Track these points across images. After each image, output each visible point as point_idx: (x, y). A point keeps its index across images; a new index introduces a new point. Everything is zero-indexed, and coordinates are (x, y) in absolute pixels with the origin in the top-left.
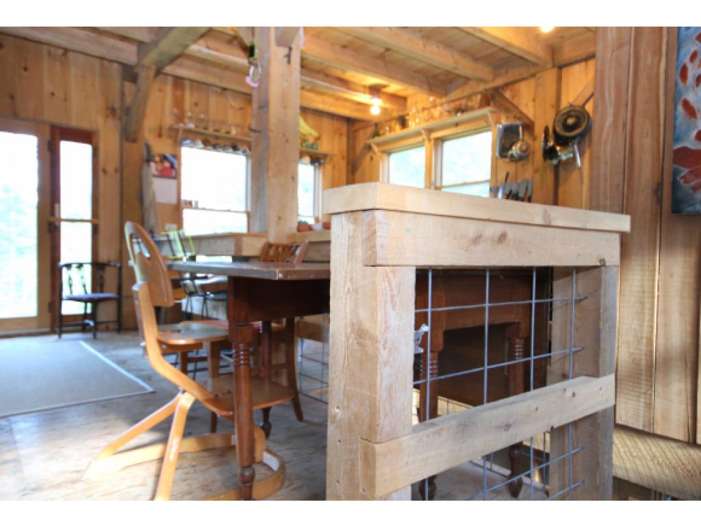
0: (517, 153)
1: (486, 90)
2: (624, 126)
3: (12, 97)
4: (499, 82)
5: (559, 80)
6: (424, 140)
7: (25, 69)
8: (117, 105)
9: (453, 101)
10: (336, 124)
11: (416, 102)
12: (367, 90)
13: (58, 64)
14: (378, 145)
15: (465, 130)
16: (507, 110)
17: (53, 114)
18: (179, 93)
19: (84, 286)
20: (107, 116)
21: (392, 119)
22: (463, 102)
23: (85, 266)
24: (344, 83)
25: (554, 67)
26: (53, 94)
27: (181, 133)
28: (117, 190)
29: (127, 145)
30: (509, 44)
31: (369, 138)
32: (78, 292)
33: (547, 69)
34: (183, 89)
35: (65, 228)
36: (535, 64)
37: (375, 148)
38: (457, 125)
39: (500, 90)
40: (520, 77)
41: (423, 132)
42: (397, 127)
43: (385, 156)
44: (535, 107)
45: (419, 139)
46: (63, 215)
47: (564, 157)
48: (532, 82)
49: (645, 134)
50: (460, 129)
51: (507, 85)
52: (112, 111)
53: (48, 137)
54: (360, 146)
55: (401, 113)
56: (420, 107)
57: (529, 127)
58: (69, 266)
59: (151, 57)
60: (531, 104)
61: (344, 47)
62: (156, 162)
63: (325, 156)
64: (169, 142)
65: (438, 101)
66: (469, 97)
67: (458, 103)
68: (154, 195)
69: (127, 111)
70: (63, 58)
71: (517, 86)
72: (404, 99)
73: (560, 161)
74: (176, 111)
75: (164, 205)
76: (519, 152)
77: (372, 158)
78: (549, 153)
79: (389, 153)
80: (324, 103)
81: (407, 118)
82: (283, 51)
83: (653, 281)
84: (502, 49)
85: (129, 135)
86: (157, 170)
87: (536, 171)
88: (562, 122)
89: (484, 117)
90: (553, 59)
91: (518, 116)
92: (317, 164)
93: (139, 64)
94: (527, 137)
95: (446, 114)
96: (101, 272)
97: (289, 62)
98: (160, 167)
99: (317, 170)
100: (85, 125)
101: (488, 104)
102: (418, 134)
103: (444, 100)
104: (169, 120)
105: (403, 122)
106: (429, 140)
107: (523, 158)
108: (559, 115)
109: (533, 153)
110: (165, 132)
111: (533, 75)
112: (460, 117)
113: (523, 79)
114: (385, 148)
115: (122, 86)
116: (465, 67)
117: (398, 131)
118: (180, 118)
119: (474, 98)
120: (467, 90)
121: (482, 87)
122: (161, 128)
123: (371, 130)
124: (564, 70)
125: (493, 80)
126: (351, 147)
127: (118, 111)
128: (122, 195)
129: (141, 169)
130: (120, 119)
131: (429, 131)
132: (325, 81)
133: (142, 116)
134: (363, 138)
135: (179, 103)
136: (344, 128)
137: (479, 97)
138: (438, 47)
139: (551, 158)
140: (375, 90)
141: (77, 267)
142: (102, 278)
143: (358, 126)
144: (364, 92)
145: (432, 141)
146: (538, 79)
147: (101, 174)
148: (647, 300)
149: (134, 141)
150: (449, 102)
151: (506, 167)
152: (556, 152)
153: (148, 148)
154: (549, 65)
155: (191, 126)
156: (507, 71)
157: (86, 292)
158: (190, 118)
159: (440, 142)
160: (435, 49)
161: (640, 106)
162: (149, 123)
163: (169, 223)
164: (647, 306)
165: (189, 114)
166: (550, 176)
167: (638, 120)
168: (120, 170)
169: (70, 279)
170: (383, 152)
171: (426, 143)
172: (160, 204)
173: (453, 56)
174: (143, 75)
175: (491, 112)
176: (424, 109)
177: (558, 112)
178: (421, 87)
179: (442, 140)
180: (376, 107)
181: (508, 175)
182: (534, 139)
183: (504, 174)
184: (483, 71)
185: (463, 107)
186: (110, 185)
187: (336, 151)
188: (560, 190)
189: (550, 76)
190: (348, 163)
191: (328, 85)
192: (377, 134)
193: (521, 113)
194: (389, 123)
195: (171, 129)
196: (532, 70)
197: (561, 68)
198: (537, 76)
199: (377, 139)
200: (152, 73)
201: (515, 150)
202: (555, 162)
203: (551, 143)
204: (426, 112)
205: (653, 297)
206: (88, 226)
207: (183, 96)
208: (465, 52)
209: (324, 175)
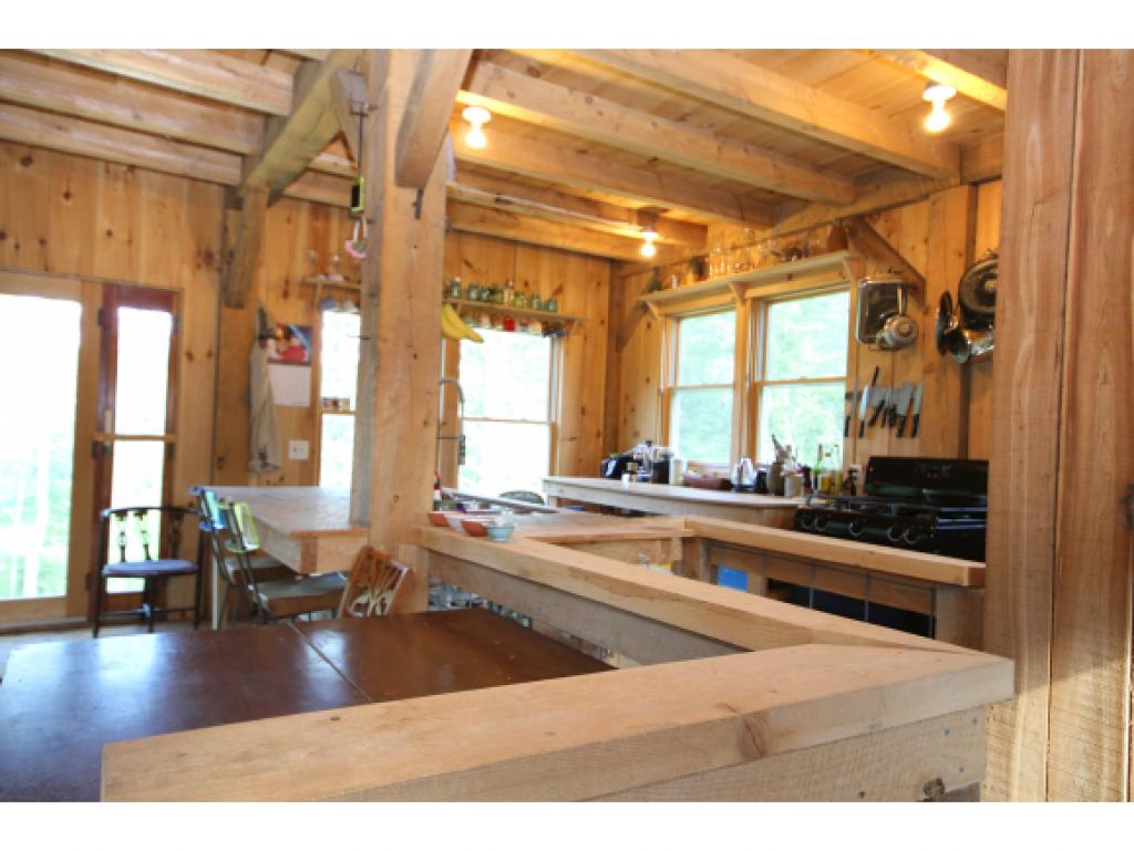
0: (892, 337)
1: (841, 220)
2: (1059, 357)
3: (43, 242)
4: (864, 206)
5: (973, 206)
6: (734, 299)
7: (67, 195)
8: (215, 247)
9: (783, 236)
10: (591, 266)
11: (722, 235)
12: (635, 217)
13: (120, 185)
14: (659, 303)
15: (805, 287)
16: (878, 257)
17: (107, 265)
18: (320, 224)
19: (146, 546)
20: (198, 266)
21: (681, 263)
22: (802, 237)
23: (150, 512)
24: (593, 206)
25: (962, 183)
26: (109, 234)
27: (319, 290)
28: (208, 386)
29: (228, 312)
30: (872, 148)
31: (643, 293)
32: (135, 556)
33: (950, 187)
34: (327, 218)
35: (121, 451)
36: (926, 178)
37: (654, 310)
38: (790, 277)
39: (867, 220)
40: (900, 199)
41: (732, 287)
42: (690, 276)
43: (671, 323)
44: (928, 254)
45: (727, 298)
46: (119, 430)
47: (979, 350)
48: (924, 207)
49: (1100, 380)
50: (796, 285)
51: (878, 212)
52: (209, 256)
53: (98, 303)
54: (630, 305)
55: (696, 253)
56: (728, 243)
57: (916, 288)
58: (122, 513)
59: (259, 175)
60: (921, 247)
61: (583, 152)
62: (276, 338)
63: (570, 322)
64: (301, 304)
65: (759, 234)
66: (812, 230)
67: (793, 239)
68: (270, 391)
69: (229, 256)
70: (129, 175)
71: (895, 213)
72: (704, 228)
73: (970, 357)
74: (313, 254)
75: (288, 409)
76: (894, 334)
77: (649, 325)
78: (950, 342)
79: (678, 319)
80: (565, 236)
81: (707, 260)
82: (410, 195)
83: (1120, 693)
84: (859, 155)
85: (232, 297)
86: (278, 351)
87: (928, 370)
88: (974, 287)
89: (837, 267)
90: (961, 168)
91: (898, 267)
92: (555, 335)
93: (243, 184)
94: (912, 307)
95: (772, 257)
96: (176, 523)
97: (418, 215)
98: (283, 346)
99: (556, 346)
100: (160, 281)
101: (845, 246)
102: (723, 289)
103: (769, 233)
104: (301, 269)
105: (700, 268)
106: (744, 301)
107: (905, 343)
108: (969, 274)
109: (924, 336)
110: (294, 289)
111: (926, 197)
112: (796, 265)
113: (907, 203)
114: (672, 309)
115: (225, 216)
116: (797, 183)
117: (691, 283)
118: (321, 266)
119: (820, 231)
120: (808, 218)
121: (833, 214)
122: (287, 282)
123: (647, 278)
124: (983, 189)
125: (853, 203)
126: (616, 305)
127: (217, 257)
128: (216, 395)
129: (250, 351)
130: (220, 270)
131: (743, 286)
132: (556, 205)
133: (255, 264)
134: (635, 293)
135: (319, 241)
136: (606, 273)
137: (829, 229)
138: (746, 150)
139: (955, 351)
140: (648, 218)
141: (136, 514)
142: (176, 532)
143: (626, 270)
144: (629, 221)
145: (749, 302)
146: (934, 203)
147: (184, 360)
148: (1106, 732)
149: (240, 306)
150: (774, 238)
151: (873, 359)
152: (963, 340)
153: (263, 314)
154: (954, 181)
155: (338, 279)
156: (878, 187)
157: (148, 558)
158: (337, 265)
159: (762, 305)
160: (740, 154)
161: (1091, 318)
162: (269, 275)
163: (296, 438)
164: (1106, 744)
165: (336, 258)
166: (953, 382)
167: (1088, 345)
168: (215, 354)
169: (123, 534)
170: (667, 316)
171: (738, 304)
172: (281, 408)
173: (775, 165)
174: (249, 202)
175: (847, 259)
176: (734, 248)
177: (969, 265)
178: (725, 214)
179: (767, 301)
180: (649, 245)
181: (877, 370)
182: (927, 312)
183: (872, 371)
184: (836, 187)
185: (801, 247)
186: (198, 378)
187: (590, 313)
188: (974, 407)
189: (957, 198)
190: (610, 332)
191: (563, 211)
192: (657, 285)
193: (903, 262)
194: (678, 268)
195: (303, 284)
196: (923, 188)
197: (975, 184)
198: (933, 197)
199: (657, 295)
200: (264, 199)
201: (889, 330)
202: (962, 358)
203: (954, 324)
204: (738, 252)
205: (1120, 729)
206: (160, 447)
207: (327, 231)
208: (796, 158)
209: (567, 353)
